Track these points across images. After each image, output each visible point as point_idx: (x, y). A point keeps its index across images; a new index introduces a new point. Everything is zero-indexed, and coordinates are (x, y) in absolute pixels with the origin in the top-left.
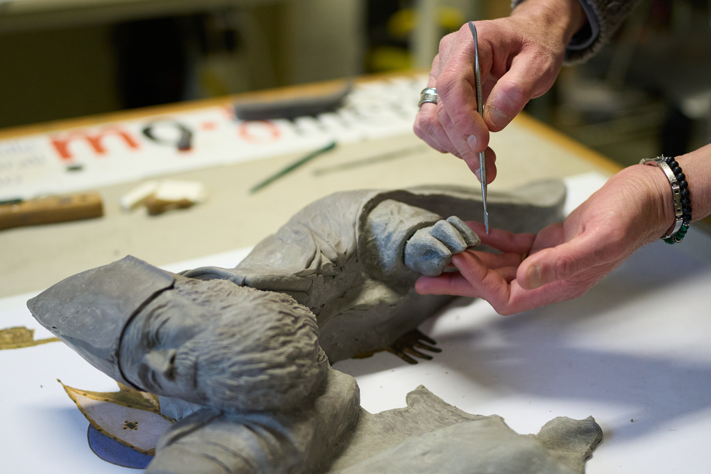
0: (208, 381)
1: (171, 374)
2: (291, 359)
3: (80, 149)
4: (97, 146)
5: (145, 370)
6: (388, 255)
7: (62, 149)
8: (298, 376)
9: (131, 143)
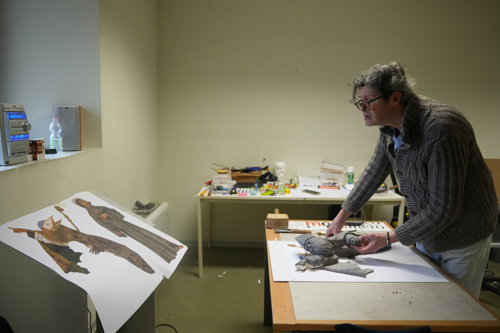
0: (315, 249)
1: (311, 247)
2: (326, 248)
3: (310, 224)
4: (314, 224)
5: (308, 247)
6: (348, 241)
7: (308, 224)
8: (327, 251)
9: (319, 225)
